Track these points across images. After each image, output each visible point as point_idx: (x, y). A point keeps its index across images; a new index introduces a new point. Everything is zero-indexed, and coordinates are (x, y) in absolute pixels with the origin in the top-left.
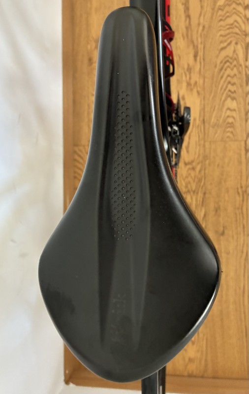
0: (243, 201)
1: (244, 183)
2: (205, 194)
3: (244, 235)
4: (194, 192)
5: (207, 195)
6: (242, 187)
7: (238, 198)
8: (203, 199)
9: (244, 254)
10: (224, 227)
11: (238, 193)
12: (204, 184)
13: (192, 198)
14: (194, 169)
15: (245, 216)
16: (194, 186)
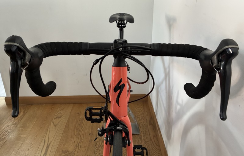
0: (79, 144)
1: (77, 149)
2: (95, 146)
3: (81, 134)
4: (100, 146)
5: (95, 145)
6: (78, 148)
7: (81, 145)
8: (97, 144)
9: (83, 128)
10: (89, 136)
11: (80, 146)
12: (95, 149)
13: (102, 144)
14: (100, 154)
15: (79, 139)
16: (100, 148)
